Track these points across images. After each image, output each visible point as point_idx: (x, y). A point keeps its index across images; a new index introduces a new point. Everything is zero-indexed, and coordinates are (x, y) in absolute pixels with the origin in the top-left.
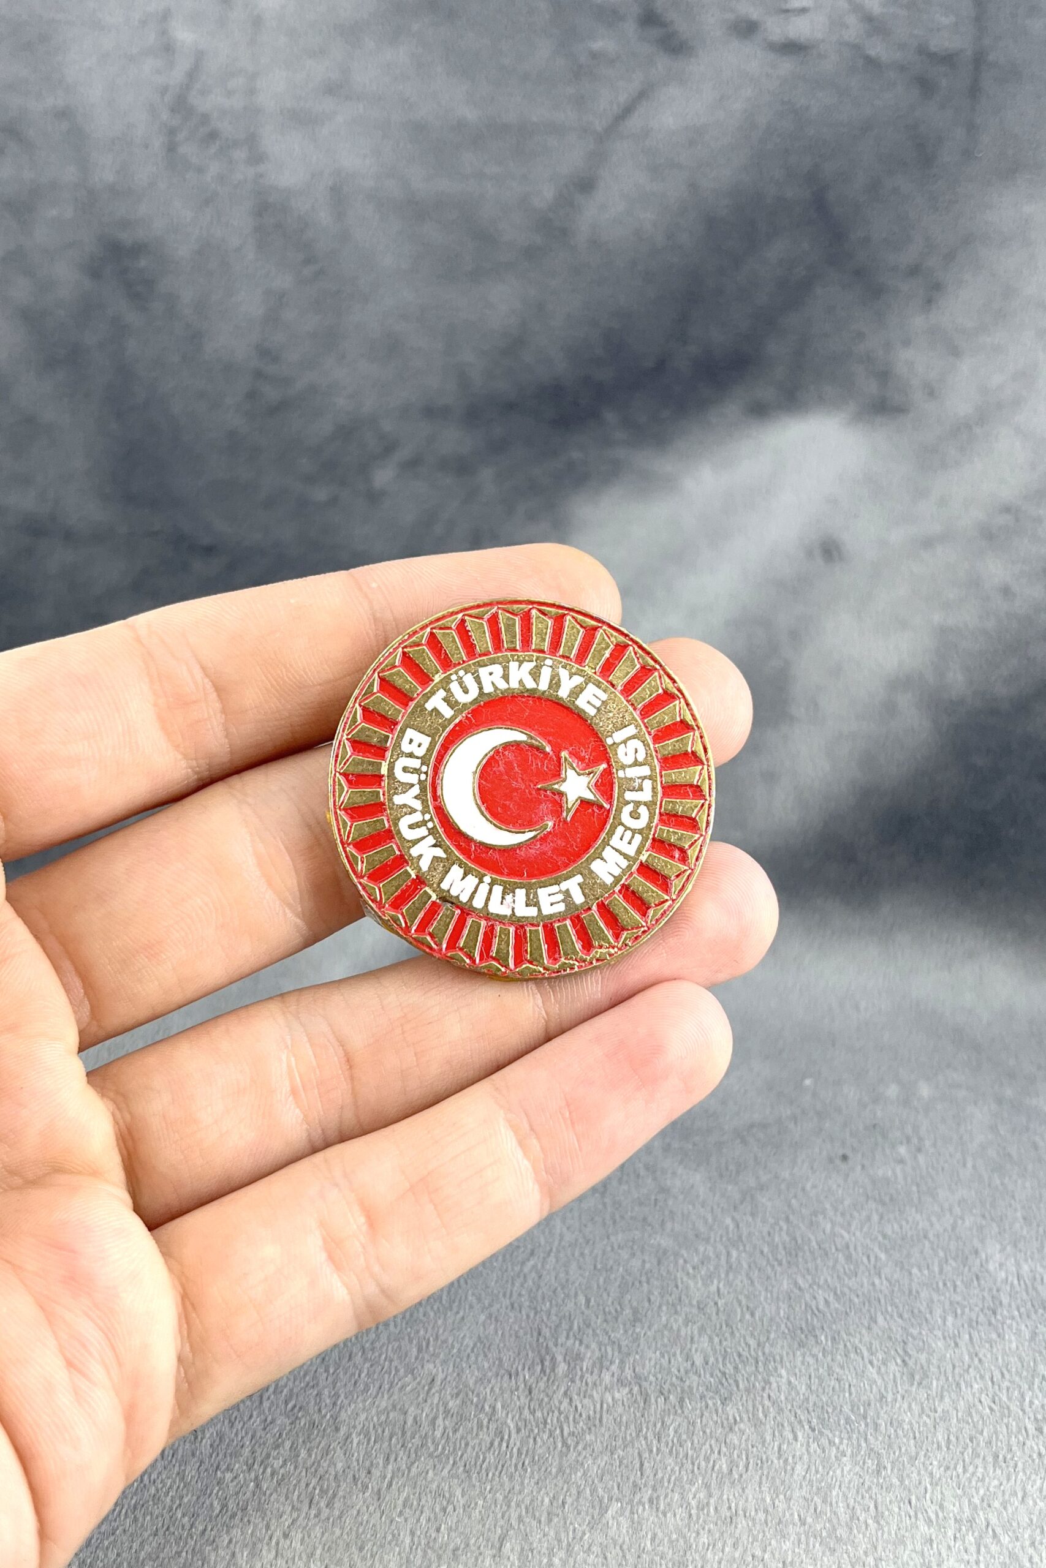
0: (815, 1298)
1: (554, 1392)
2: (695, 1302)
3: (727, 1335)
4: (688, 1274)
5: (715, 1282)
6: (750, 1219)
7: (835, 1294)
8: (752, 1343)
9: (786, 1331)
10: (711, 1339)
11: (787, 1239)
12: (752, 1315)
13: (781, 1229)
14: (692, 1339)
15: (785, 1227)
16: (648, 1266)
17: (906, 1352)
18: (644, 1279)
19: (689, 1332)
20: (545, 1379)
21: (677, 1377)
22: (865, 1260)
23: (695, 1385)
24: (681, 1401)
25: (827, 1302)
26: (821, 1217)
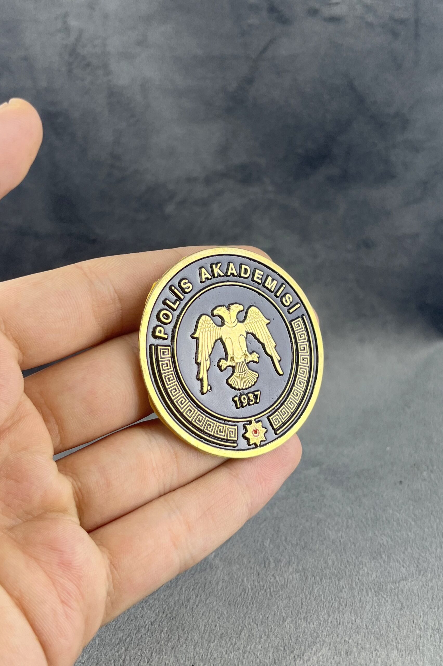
0: (382, 539)
1: (269, 575)
2: (331, 540)
3: (343, 553)
4: (330, 529)
5: (341, 532)
6: (358, 508)
7: (391, 538)
8: (354, 557)
9: (369, 553)
10: (336, 555)
11: (373, 516)
12: (355, 546)
13: (371, 512)
14: (328, 554)
15: (372, 511)
16: (313, 525)
17: (418, 562)
18: (311, 530)
19: (328, 552)
20: (265, 569)
21: (321, 570)
22: (405, 525)
23: (328, 573)
24: (321, 579)
25: (387, 542)
26: (388, 508)
